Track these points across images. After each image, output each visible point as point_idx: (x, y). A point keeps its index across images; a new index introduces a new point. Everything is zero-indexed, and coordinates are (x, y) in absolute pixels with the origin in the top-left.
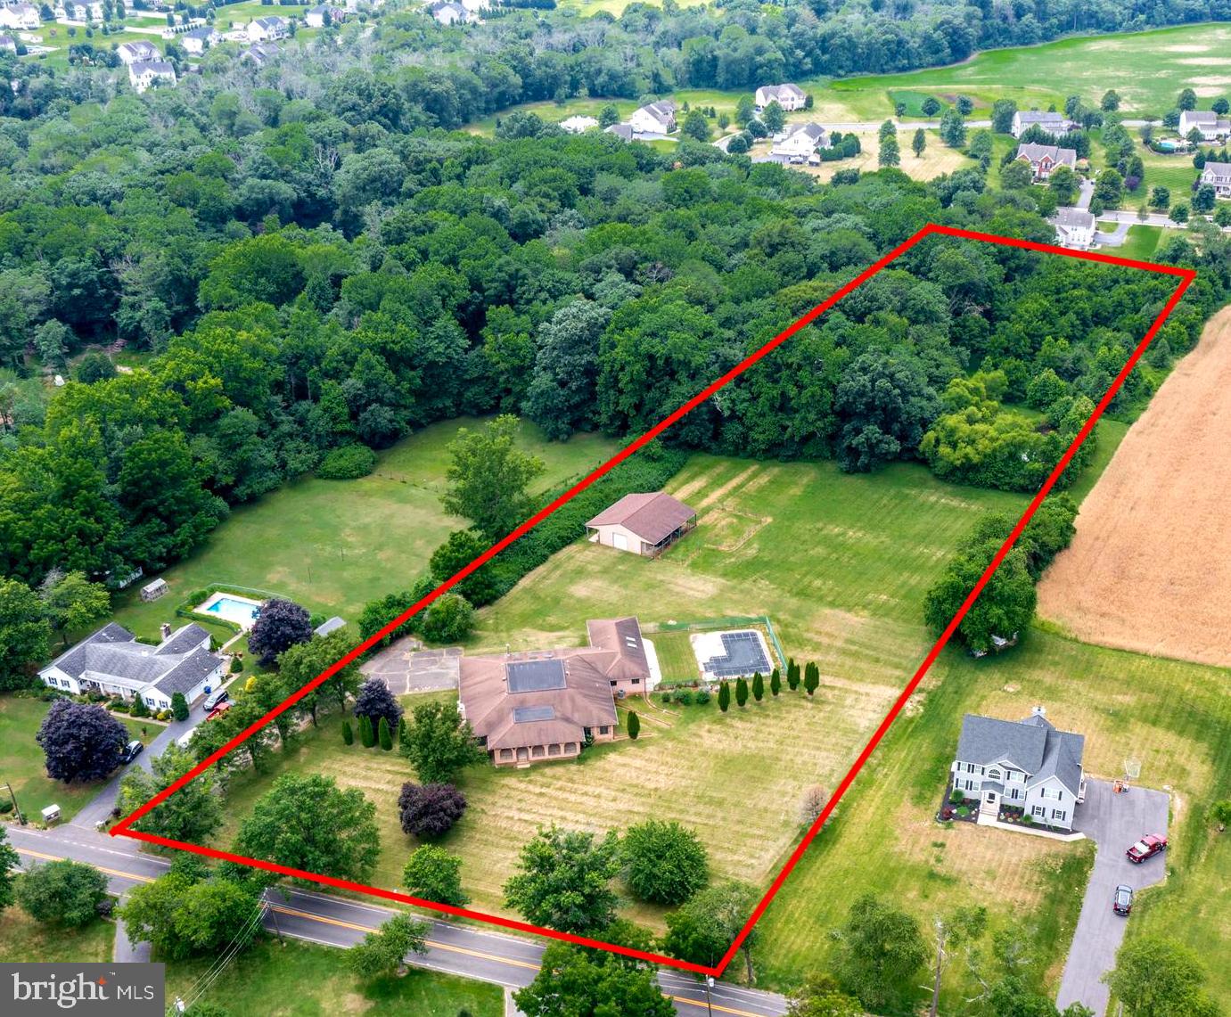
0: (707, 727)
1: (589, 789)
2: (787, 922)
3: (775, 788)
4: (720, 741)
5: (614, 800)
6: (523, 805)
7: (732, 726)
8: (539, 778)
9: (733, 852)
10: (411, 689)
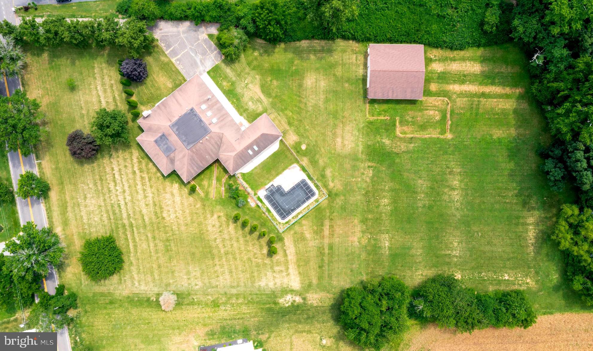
0: (222, 214)
1: (149, 190)
2: (108, 314)
3: (190, 268)
4: (213, 226)
5: (147, 205)
6: (123, 169)
7: (228, 225)
8: (144, 164)
9: (139, 273)
10: (178, 60)
